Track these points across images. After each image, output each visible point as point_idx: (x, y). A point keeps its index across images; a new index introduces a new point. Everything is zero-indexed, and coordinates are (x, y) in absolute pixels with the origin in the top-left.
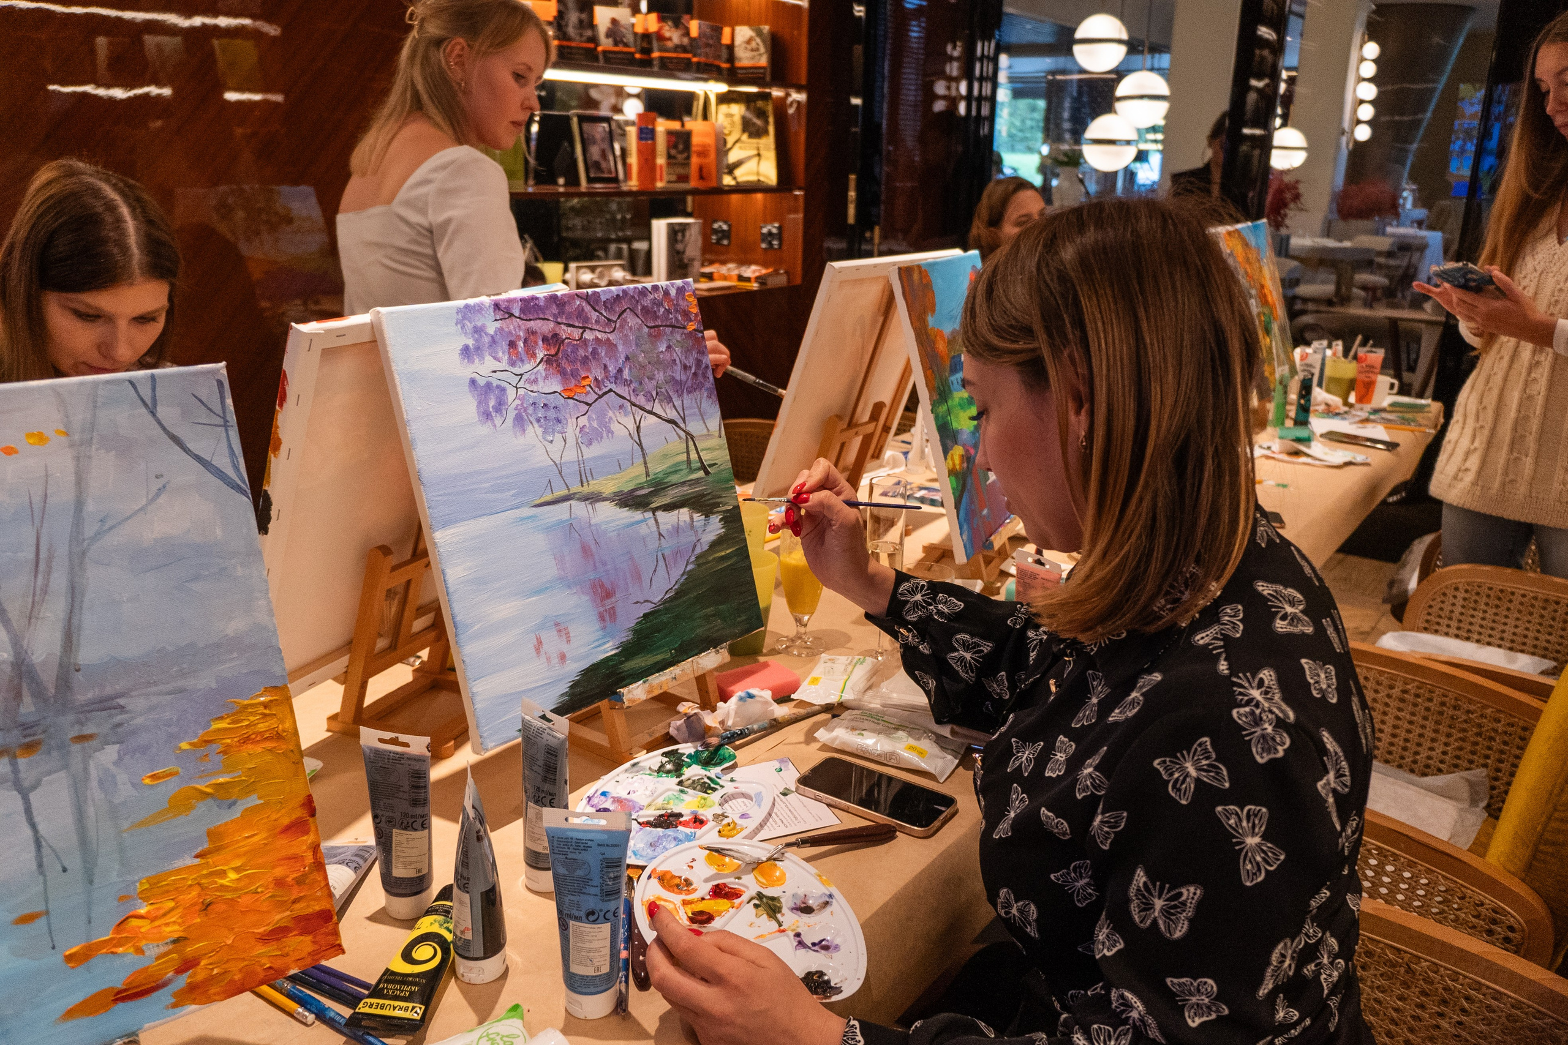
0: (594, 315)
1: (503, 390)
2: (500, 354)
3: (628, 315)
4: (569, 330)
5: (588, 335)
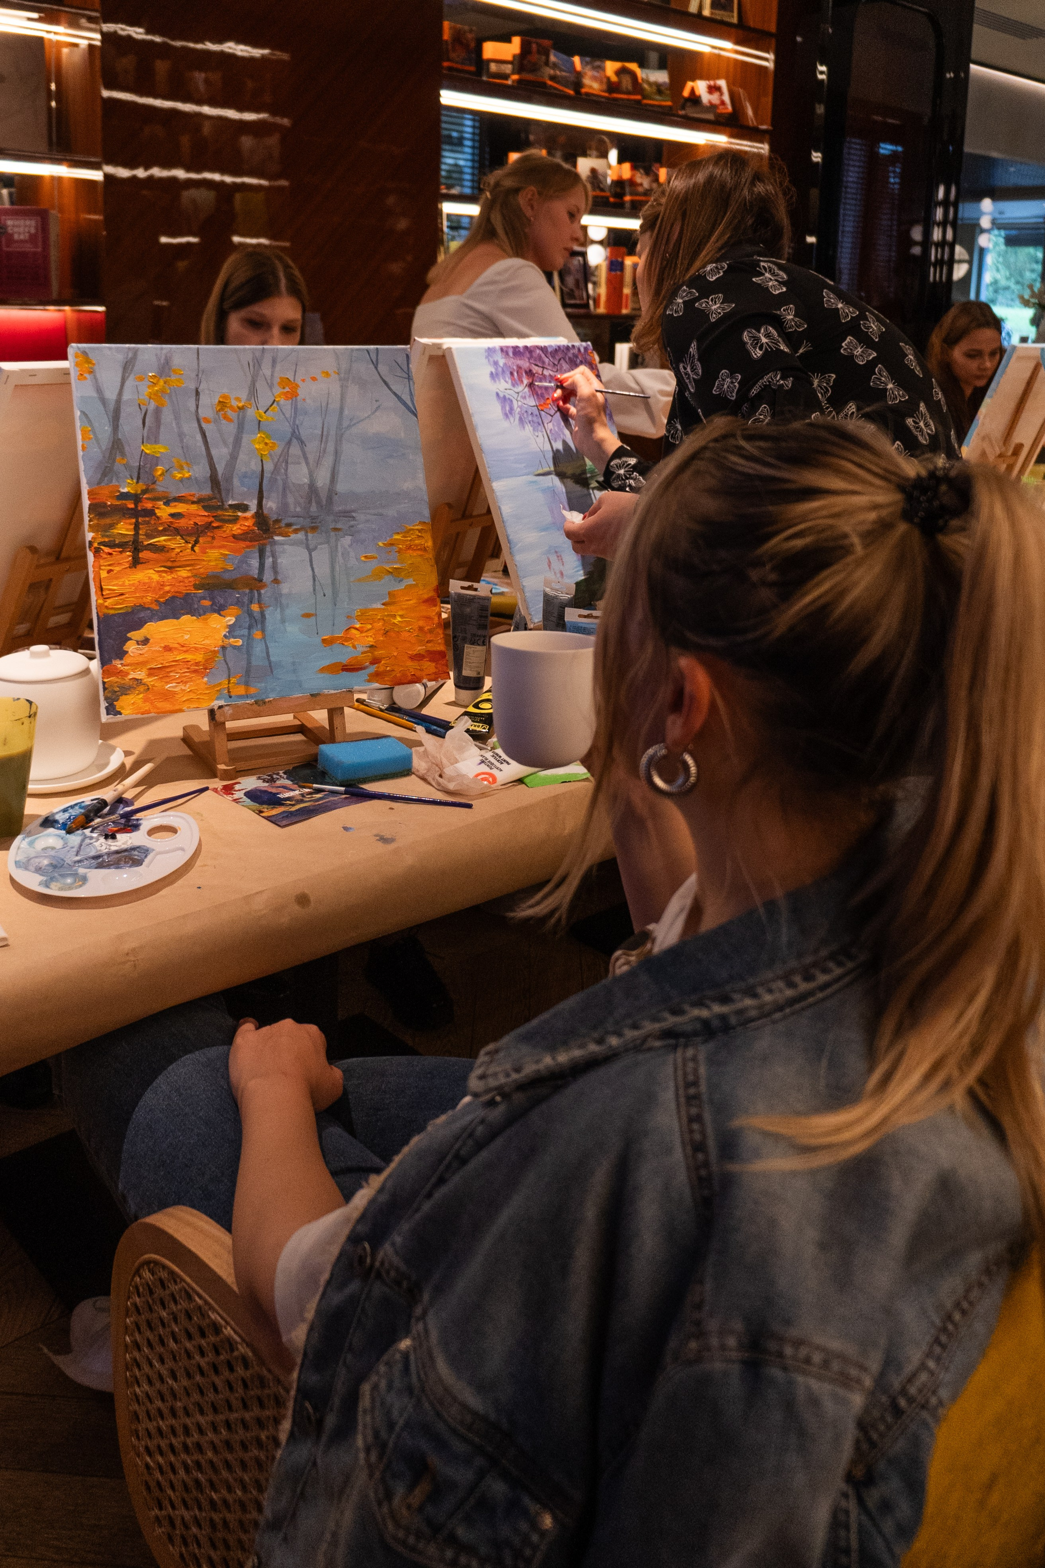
0: (546, 360)
1: (511, 401)
2: (507, 379)
3: (562, 361)
4: (536, 368)
5: (546, 373)
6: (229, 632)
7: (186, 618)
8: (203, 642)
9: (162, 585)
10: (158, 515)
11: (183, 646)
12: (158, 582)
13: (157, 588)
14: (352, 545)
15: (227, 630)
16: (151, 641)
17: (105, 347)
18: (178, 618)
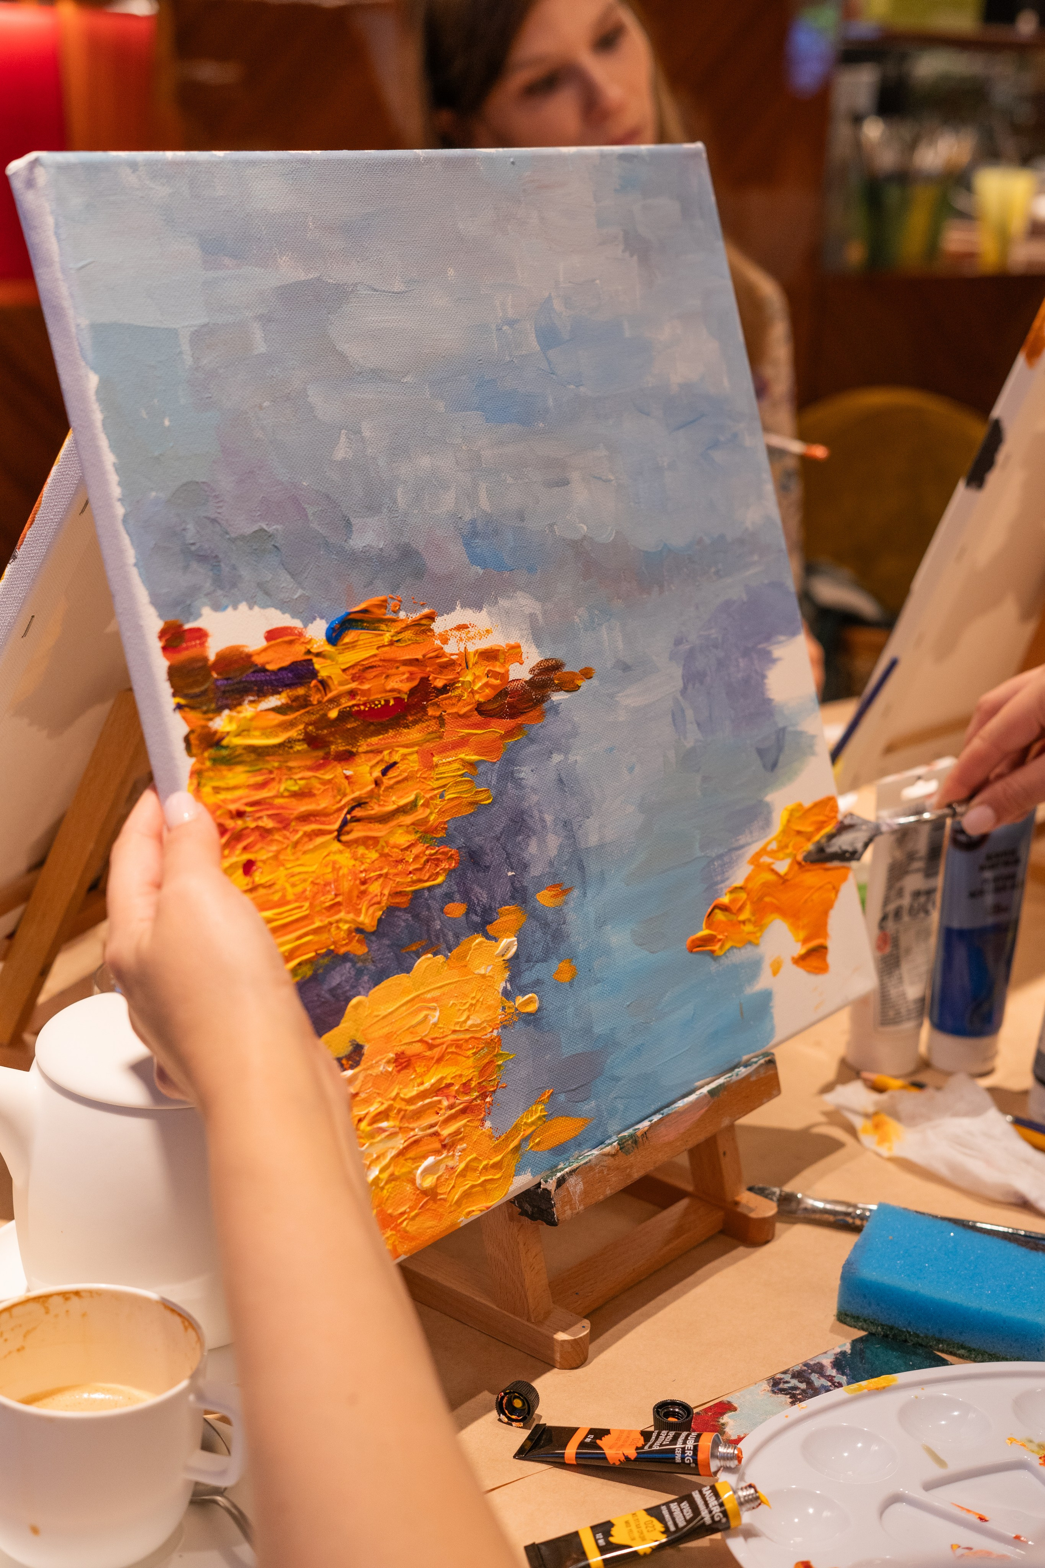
6: (511, 980)
7: (425, 962)
8: (470, 1023)
9: (364, 882)
10: (323, 674)
11: (431, 1047)
12: (354, 873)
13: (355, 893)
14: (685, 688)
15: (507, 975)
16: (366, 1050)
17: (119, 163)
18: (408, 970)
